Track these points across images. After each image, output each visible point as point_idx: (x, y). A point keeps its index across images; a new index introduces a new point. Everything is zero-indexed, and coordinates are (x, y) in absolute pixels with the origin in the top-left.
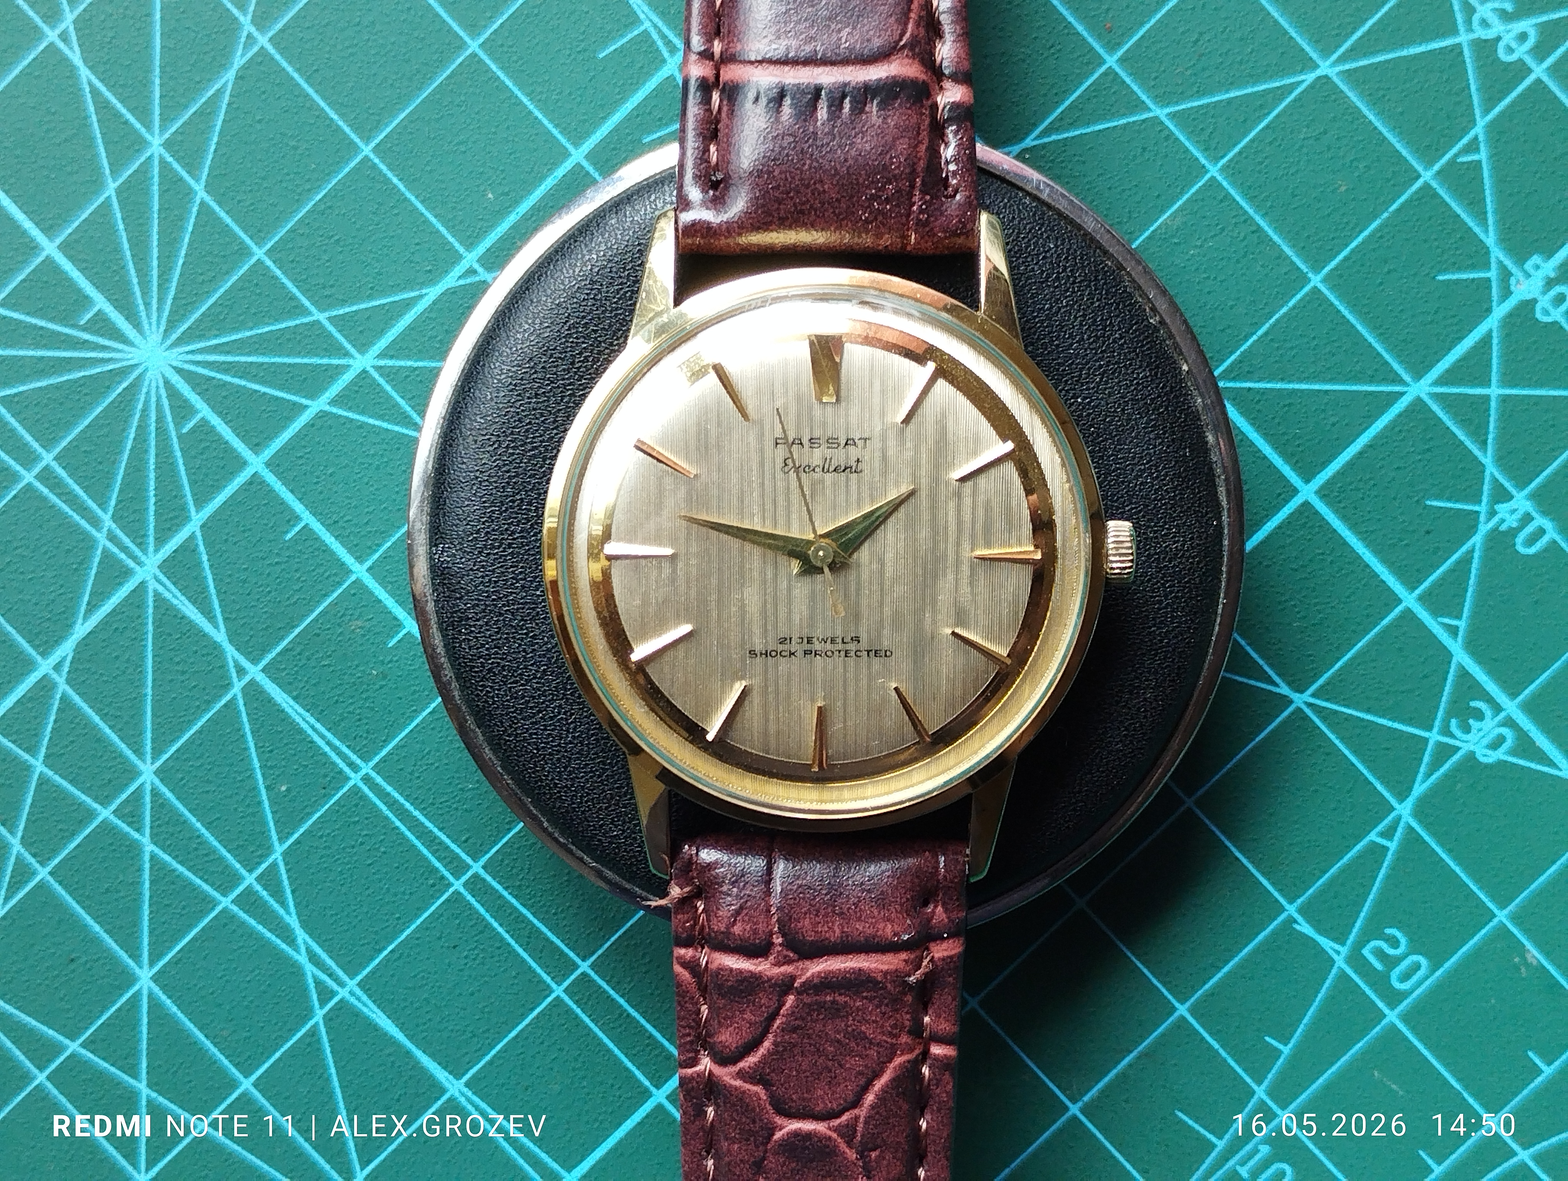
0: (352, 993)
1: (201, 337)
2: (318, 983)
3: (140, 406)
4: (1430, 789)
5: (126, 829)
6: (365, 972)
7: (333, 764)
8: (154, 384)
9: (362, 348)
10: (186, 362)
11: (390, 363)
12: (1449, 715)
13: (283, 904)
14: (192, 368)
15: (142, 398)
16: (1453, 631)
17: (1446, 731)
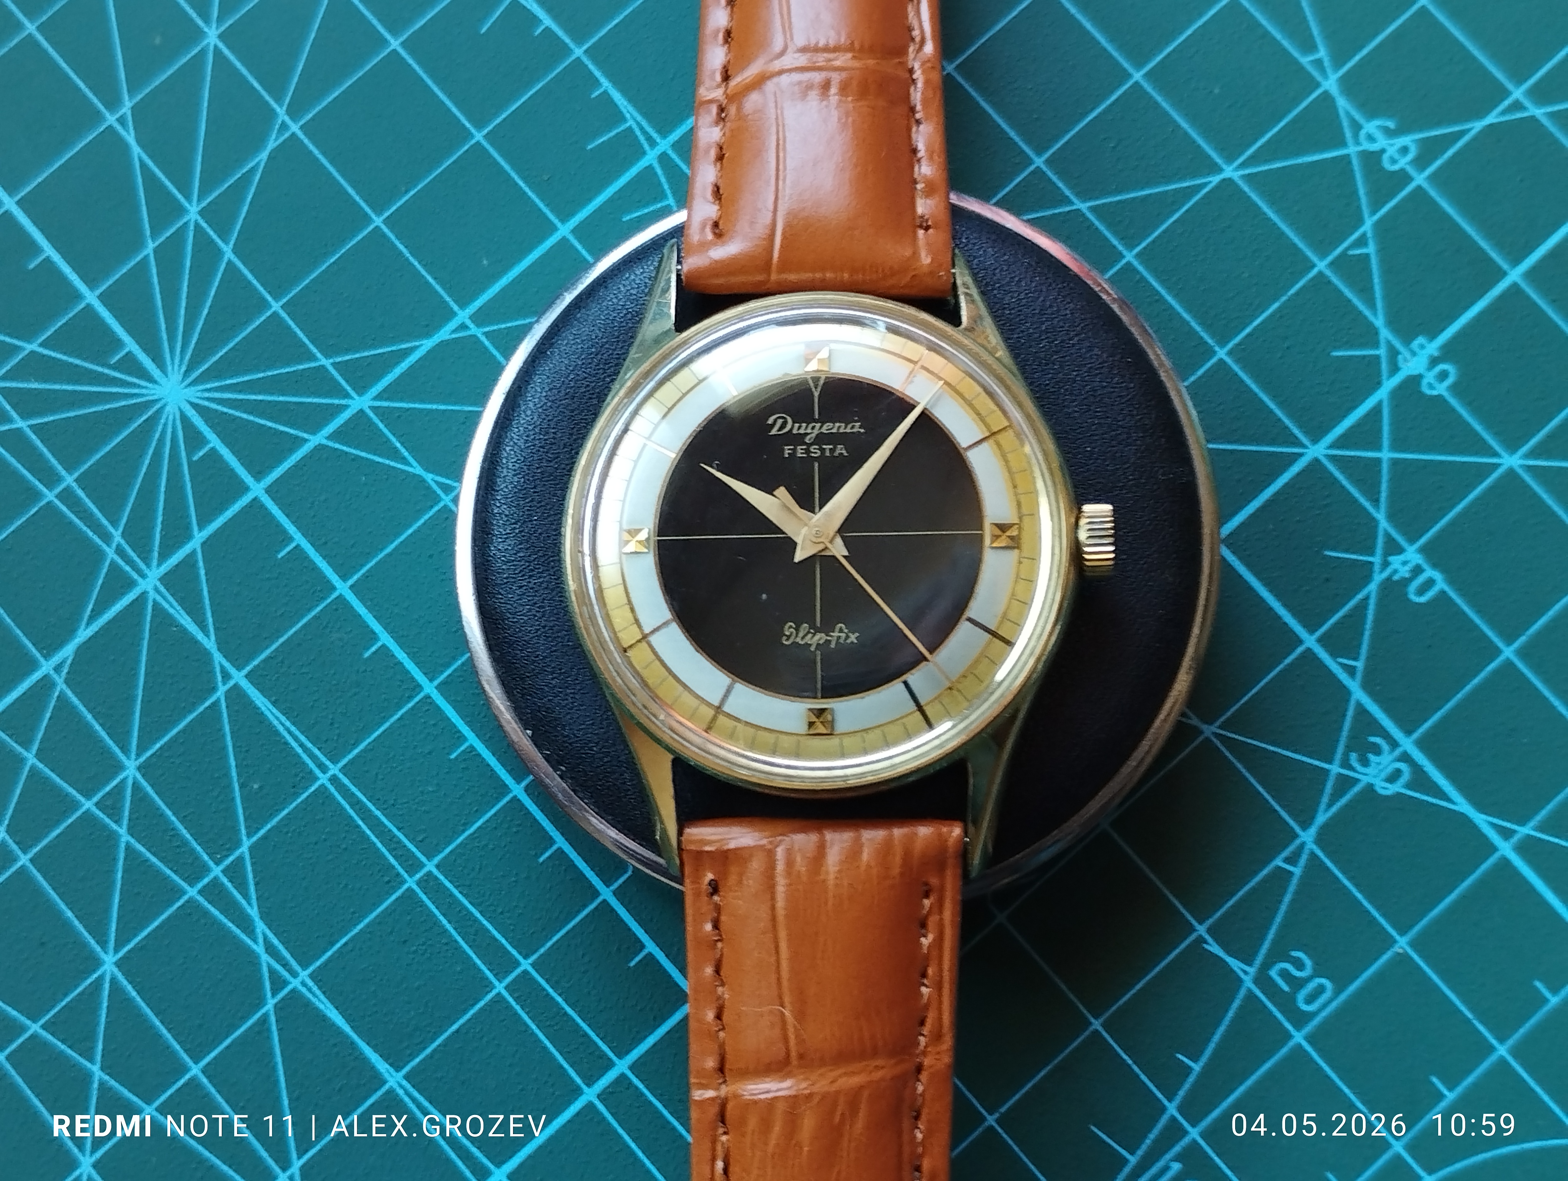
0: (303, 984)
1: (219, 377)
2: (272, 972)
3: (157, 435)
4: (1331, 818)
5: (107, 820)
6: (318, 963)
7: (304, 763)
8: (171, 418)
9: (361, 390)
10: (201, 398)
11: (385, 404)
12: (1349, 749)
13: (246, 896)
14: (206, 403)
15: (160, 428)
16: (1351, 671)
17: (1346, 764)
